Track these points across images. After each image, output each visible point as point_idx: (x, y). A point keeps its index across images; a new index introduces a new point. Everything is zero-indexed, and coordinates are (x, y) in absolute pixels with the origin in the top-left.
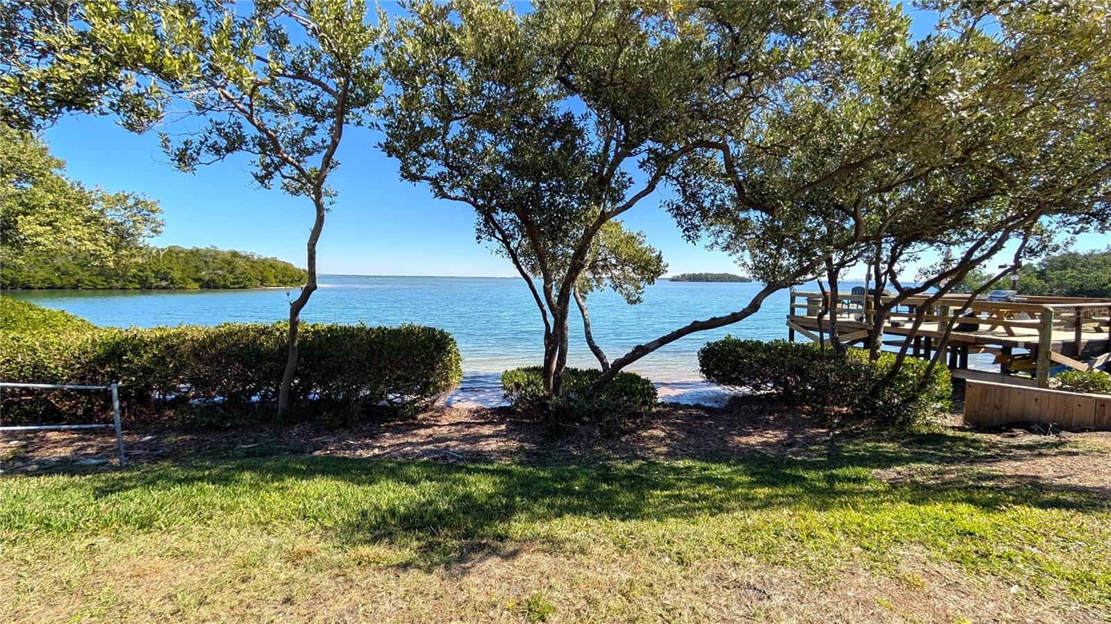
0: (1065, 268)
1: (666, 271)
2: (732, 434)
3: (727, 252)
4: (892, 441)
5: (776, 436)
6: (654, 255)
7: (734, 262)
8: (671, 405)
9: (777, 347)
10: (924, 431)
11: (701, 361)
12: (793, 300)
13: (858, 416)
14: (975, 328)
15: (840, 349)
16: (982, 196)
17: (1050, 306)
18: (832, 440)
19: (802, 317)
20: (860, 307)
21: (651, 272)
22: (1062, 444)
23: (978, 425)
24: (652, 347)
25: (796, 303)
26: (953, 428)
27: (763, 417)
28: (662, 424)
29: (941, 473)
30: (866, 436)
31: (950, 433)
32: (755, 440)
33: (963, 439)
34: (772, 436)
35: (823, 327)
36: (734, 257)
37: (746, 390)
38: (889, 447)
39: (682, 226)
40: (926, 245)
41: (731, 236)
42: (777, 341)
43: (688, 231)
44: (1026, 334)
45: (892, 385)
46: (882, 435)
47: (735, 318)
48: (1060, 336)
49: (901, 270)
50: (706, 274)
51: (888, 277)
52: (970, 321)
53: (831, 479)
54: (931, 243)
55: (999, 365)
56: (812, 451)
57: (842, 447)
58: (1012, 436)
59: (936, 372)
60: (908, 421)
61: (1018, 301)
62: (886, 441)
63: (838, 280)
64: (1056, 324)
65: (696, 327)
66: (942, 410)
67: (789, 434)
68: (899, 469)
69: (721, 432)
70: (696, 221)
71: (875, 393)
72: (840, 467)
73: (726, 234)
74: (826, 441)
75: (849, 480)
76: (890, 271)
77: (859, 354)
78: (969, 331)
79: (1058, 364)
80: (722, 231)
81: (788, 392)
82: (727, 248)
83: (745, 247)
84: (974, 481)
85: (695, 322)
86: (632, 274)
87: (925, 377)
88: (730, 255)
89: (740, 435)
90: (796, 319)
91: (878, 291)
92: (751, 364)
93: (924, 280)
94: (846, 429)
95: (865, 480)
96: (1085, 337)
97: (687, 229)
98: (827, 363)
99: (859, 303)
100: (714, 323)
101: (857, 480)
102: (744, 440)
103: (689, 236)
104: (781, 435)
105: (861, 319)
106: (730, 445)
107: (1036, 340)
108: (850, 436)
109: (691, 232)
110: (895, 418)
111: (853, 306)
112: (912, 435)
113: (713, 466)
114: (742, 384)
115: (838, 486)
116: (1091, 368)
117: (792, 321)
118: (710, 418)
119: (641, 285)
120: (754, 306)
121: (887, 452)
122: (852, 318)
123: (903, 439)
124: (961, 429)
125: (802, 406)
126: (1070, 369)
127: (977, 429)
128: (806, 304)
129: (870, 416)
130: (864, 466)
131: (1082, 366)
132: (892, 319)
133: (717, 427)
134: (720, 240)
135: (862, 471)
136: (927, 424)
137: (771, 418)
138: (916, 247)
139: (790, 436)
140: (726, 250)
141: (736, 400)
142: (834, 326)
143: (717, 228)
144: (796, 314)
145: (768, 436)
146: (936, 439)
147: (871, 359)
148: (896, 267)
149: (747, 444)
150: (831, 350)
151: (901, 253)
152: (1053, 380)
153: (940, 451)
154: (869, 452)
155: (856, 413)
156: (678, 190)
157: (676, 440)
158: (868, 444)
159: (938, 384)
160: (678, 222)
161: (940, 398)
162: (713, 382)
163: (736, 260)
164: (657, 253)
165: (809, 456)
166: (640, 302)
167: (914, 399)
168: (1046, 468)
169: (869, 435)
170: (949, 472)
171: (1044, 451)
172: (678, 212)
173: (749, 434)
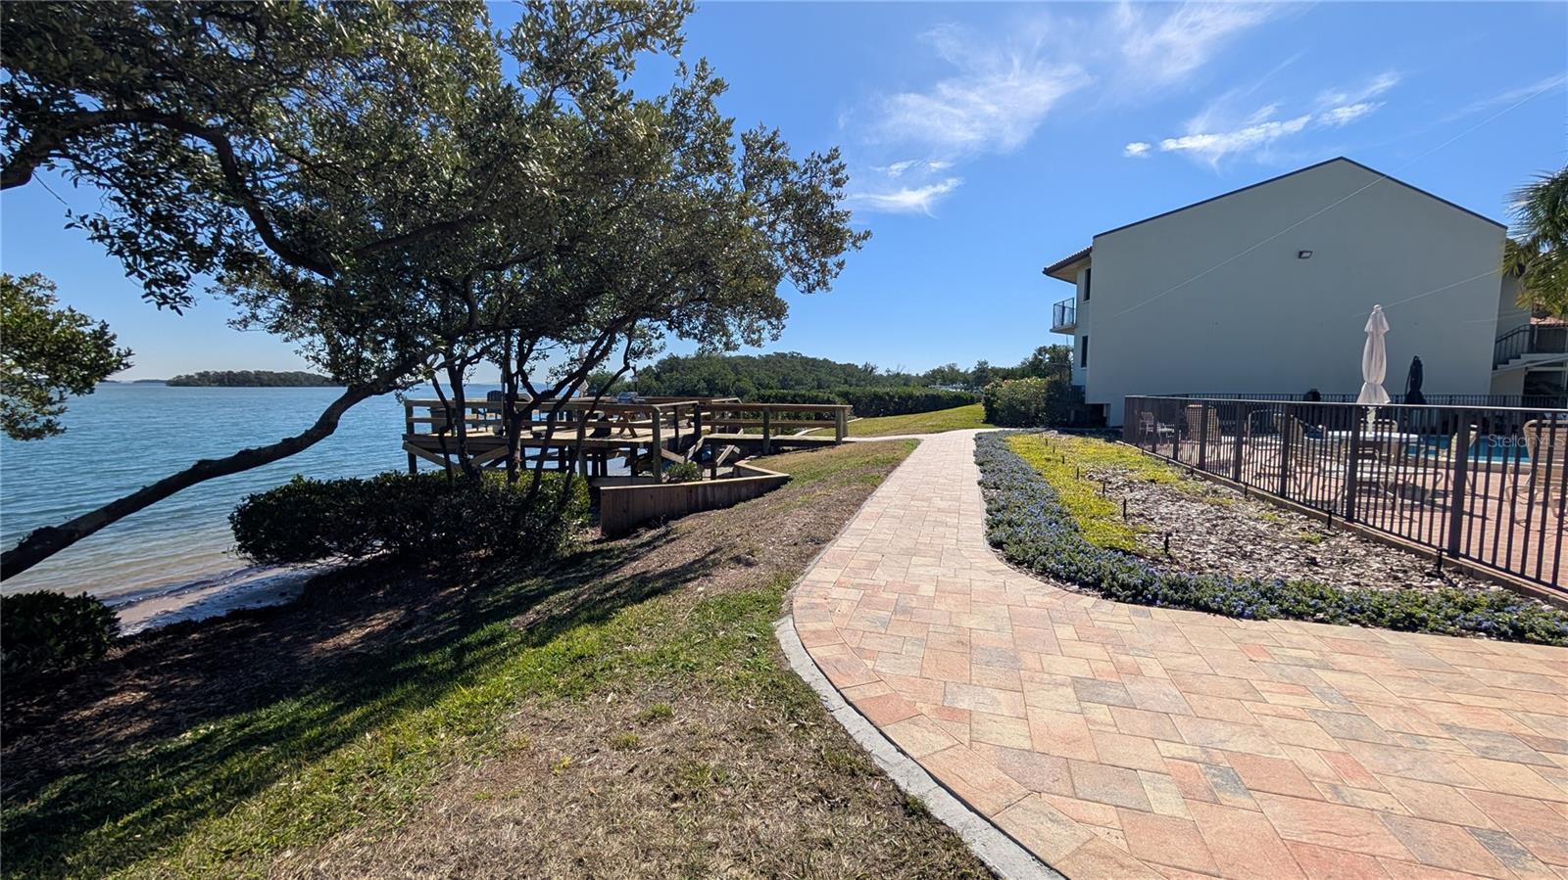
0: (672, 370)
1: (127, 366)
2: (309, 642)
3: (280, 336)
4: (535, 576)
5: (387, 619)
6: (87, 330)
7: (296, 352)
8: (170, 629)
9: (383, 484)
10: (567, 554)
11: (237, 532)
12: (409, 412)
13: (499, 556)
14: (608, 433)
15: (472, 473)
16: (594, 292)
17: (657, 406)
18: (467, 598)
19: (425, 436)
20: (499, 417)
21: (82, 367)
22: (668, 533)
23: (612, 533)
24: (83, 527)
25: (415, 416)
26: (593, 542)
27: (367, 596)
28: (139, 676)
29: (575, 598)
30: (508, 579)
31: (590, 549)
32: (351, 637)
33: (601, 551)
34: (378, 623)
35: (448, 447)
36: (296, 345)
37: (335, 561)
38: (532, 584)
39: (141, 276)
40: (555, 342)
41: (283, 307)
42: (385, 475)
43: (159, 287)
44: (644, 435)
45: (533, 509)
46: (525, 572)
47: (290, 447)
48: (667, 434)
49: (532, 369)
50: (258, 373)
51: (520, 378)
52: (603, 425)
53: (459, 654)
54: (560, 339)
55: (629, 468)
56: (440, 622)
57: (479, 602)
58: (638, 537)
59: (574, 485)
60: (552, 547)
61: (640, 402)
62: (529, 578)
63: (463, 382)
64: (663, 423)
65: (205, 470)
66: (583, 525)
67: (407, 609)
68: (538, 607)
69: (285, 646)
70: (178, 267)
71: (516, 524)
72: (473, 632)
73: (274, 304)
74: (459, 602)
75: (483, 643)
76: (520, 370)
77: (497, 477)
78: (603, 436)
79: (667, 459)
80: (264, 298)
81: (404, 548)
82: (278, 327)
83: (313, 328)
84: (601, 594)
85: (202, 463)
86: (18, 371)
87: (565, 493)
88: (287, 340)
89: (324, 638)
90: (415, 439)
91: (512, 395)
92: (338, 518)
93: (555, 382)
94: (485, 578)
95: (502, 636)
96: (682, 432)
97: (154, 282)
98: (455, 496)
99: (497, 412)
100: (247, 460)
101: (493, 640)
102: (330, 643)
103: (163, 296)
104: (395, 615)
105: (501, 432)
106: (302, 662)
107: (650, 439)
108: (488, 587)
109: (167, 290)
110: (540, 547)
111: (491, 417)
112: (556, 561)
113: (263, 713)
114: (326, 553)
115: (468, 658)
116: (686, 460)
117: (411, 442)
118: (263, 629)
119: (54, 394)
120: (326, 425)
121: (530, 591)
122: (490, 432)
123: (546, 569)
124: (599, 541)
125: (427, 562)
126: (674, 462)
127: (612, 538)
128: (429, 415)
129: (513, 553)
130: (501, 619)
131: (680, 459)
132: (535, 429)
133: (277, 640)
134: (262, 313)
135: (499, 626)
136: (570, 546)
137: (380, 593)
138: (544, 343)
139: (409, 611)
140: (276, 331)
141: (318, 581)
142: (462, 444)
143: (253, 291)
144: (416, 432)
145: (374, 623)
146: (578, 559)
147: (509, 481)
148: (526, 367)
149: (338, 647)
150: (462, 477)
151: (530, 350)
152: (664, 475)
153: (581, 571)
154: (510, 597)
155: (497, 553)
156: (118, 199)
157: (178, 696)
158: (510, 589)
159: (576, 498)
160: (128, 265)
161: (580, 514)
162: (271, 562)
163: (300, 349)
164: (97, 327)
165: (434, 632)
166: (56, 432)
167: (556, 520)
168: (653, 562)
169: (511, 577)
170: (583, 593)
171: (656, 544)
172: (126, 245)
173: (343, 630)
